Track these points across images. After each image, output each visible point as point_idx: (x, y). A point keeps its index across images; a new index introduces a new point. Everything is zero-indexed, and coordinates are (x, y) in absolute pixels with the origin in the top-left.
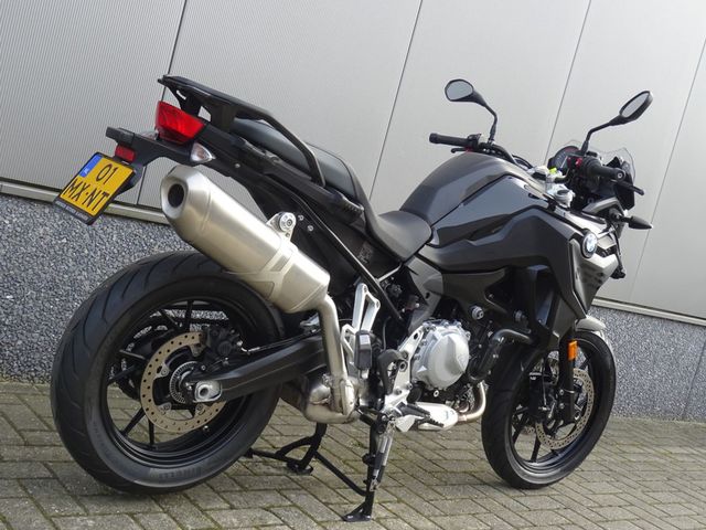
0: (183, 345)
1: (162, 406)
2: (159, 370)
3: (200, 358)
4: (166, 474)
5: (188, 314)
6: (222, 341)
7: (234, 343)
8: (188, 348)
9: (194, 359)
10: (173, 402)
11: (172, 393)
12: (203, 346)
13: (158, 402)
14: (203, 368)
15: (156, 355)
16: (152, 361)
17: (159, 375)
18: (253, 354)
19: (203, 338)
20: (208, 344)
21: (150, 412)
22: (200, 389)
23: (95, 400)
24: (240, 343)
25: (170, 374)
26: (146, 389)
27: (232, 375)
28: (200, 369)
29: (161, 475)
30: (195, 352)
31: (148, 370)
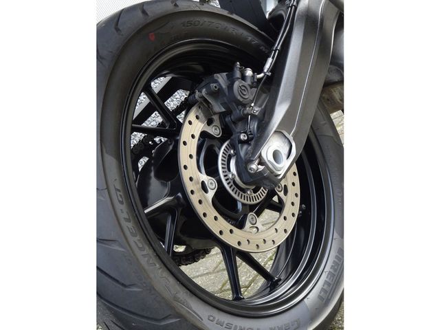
0: (197, 136)
1: (248, 225)
2: (204, 187)
3: (227, 133)
4: (323, 290)
5: (164, 112)
6: (230, 87)
7: (243, 77)
8: (204, 135)
9: (222, 141)
10: (252, 208)
11: (241, 200)
12: (216, 118)
13: (241, 225)
14: (243, 137)
15: (185, 175)
16: (189, 186)
17: (211, 194)
18: (273, 70)
19: (206, 107)
20: (218, 108)
21: (244, 243)
22: (271, 158)
23: (183, 294)
24: (249, 72)
25: (219, 182)
26: (216, 223)
27: (280, 111)
28: (243, 142)
29: (320, 297)
30: (215, 131)
31: (194, 199)
